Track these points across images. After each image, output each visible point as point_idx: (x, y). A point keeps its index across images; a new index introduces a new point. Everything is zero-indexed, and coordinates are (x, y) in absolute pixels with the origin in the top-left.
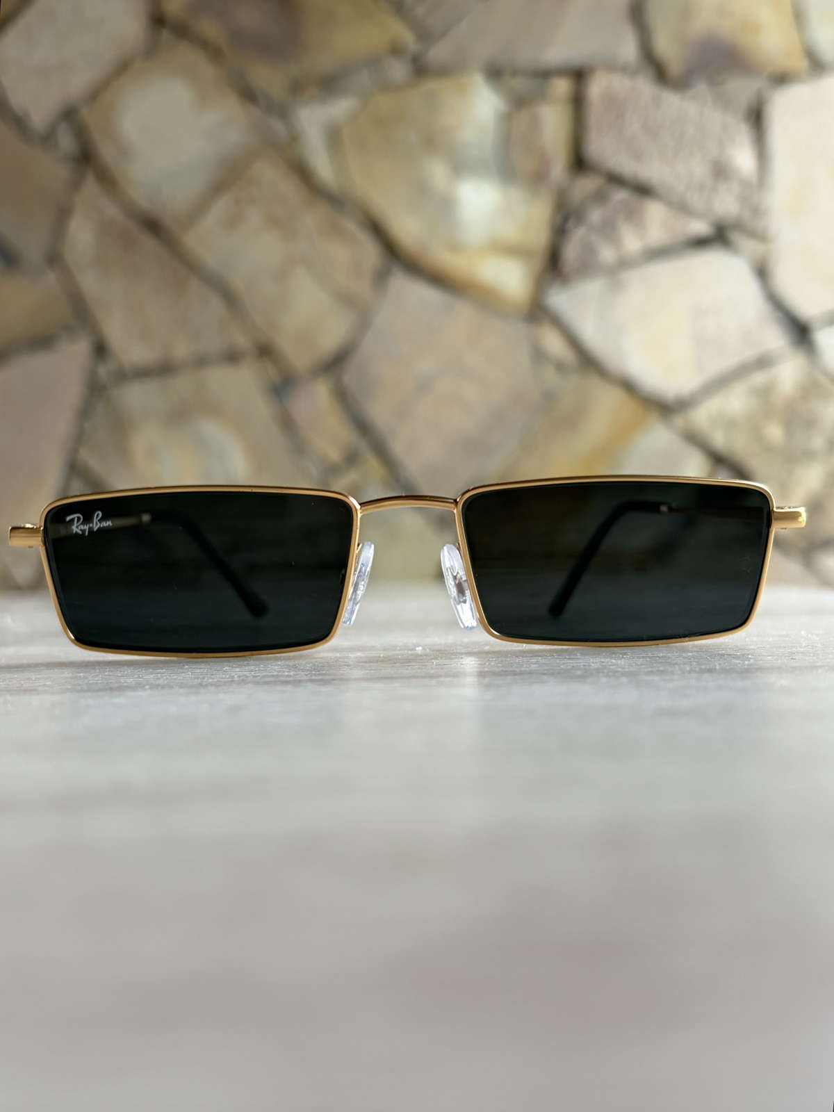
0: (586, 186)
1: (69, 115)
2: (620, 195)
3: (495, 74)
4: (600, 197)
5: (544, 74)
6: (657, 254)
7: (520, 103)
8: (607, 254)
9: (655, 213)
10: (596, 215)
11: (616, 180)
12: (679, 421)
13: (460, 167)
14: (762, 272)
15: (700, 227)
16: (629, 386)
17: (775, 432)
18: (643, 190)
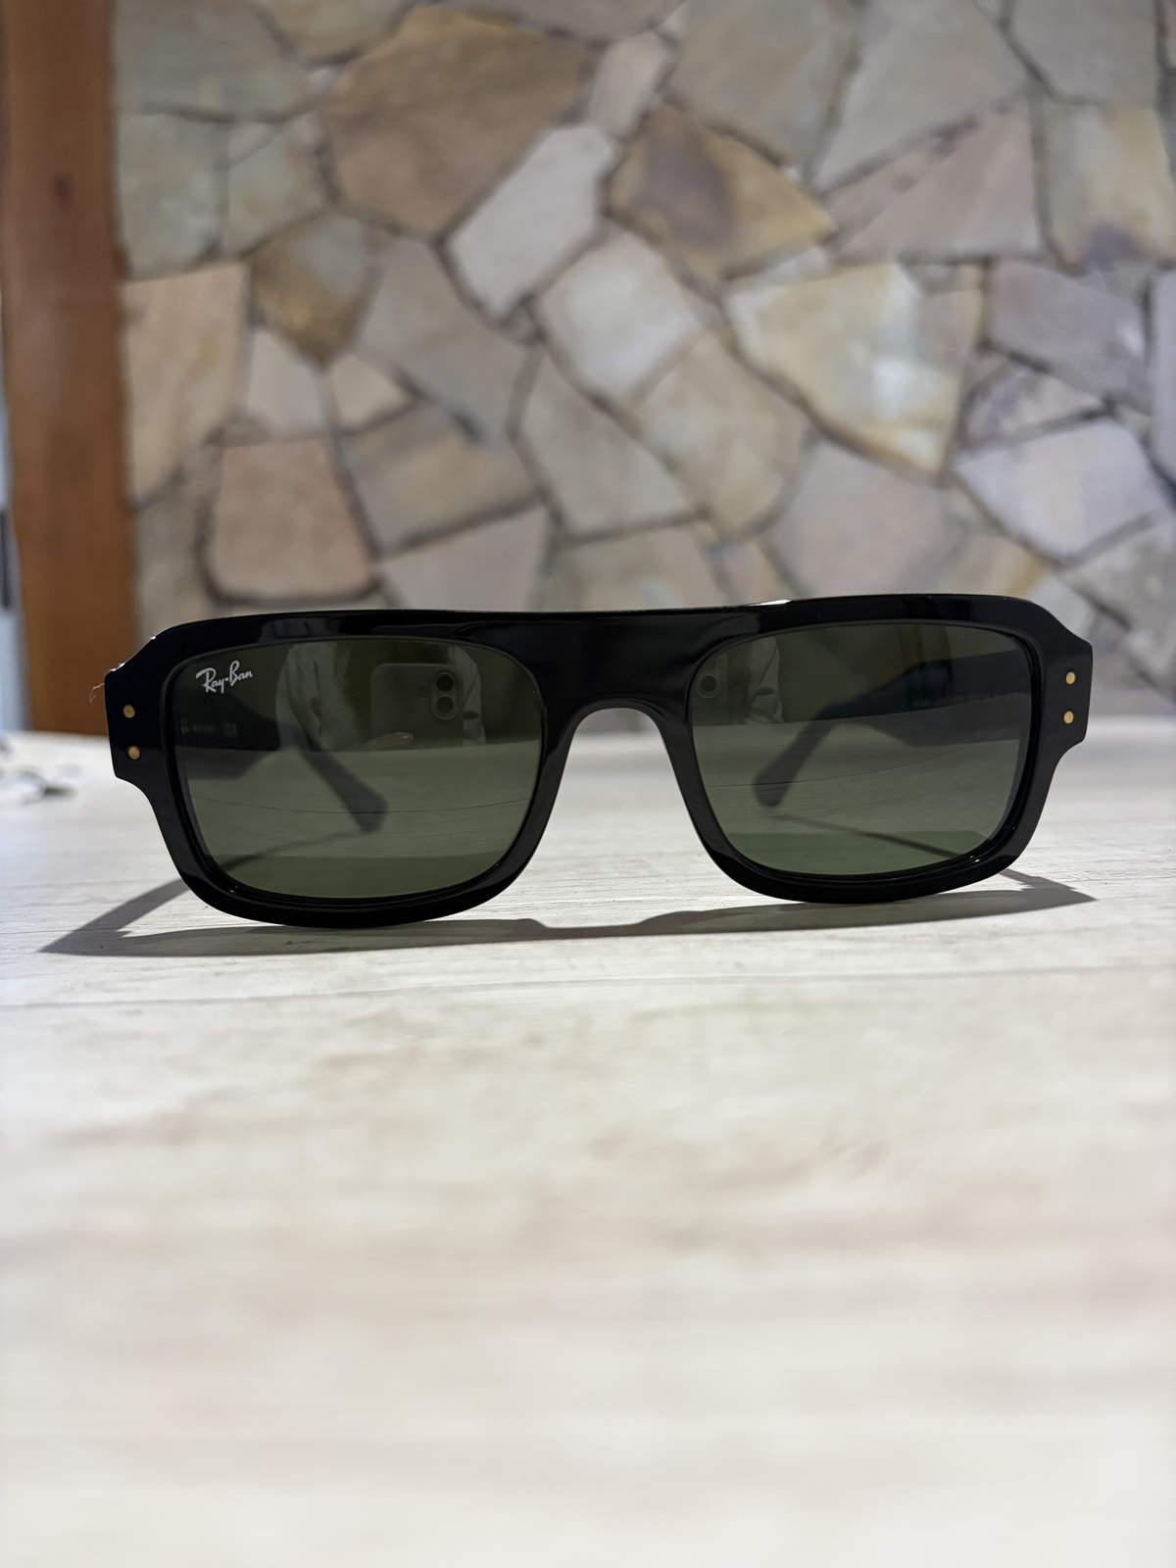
0: (990, 364)
1: (527, 302)
2: (1022, 373)
3: (911, 261)
4: (1001, 374)
5: (954, 262)
6: (1054, 426)
7: (931, 288)
8: (1009, 425)
9: (1051, 387)
10: (999, 391)
11: (1018, 358)
12: (1070, 576)
13: (878, 346)
14: (1146, 442)
15: (1091, 401)
16: (1026, 544)
17: (1154, 585)
18: (1040, 367)
